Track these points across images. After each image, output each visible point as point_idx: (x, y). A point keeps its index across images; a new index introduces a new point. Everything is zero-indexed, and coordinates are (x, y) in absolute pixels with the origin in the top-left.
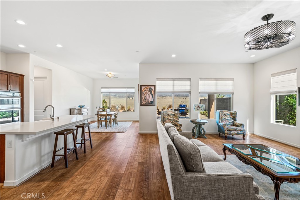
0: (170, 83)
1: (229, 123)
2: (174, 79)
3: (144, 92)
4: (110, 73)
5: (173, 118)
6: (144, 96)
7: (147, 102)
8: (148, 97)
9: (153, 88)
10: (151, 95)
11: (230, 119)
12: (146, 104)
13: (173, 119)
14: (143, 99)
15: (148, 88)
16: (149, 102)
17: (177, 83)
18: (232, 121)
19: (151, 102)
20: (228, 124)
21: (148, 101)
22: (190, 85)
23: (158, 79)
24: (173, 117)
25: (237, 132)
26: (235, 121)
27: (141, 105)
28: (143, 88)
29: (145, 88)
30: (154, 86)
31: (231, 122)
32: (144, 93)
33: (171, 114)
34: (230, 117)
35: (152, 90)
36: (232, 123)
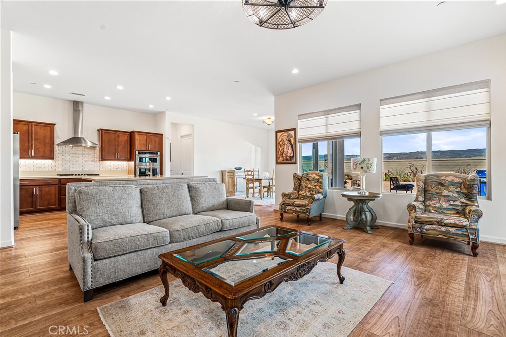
0: (321, 120)
1: (451, 207)
2: (327, 113)
3: (280, 141)
4: (269, 119)
5: (315, 186)
6: (281, 149)
7: (284, 158)
8: (285, 150)
9: (292, 133)
10: (290, 147)
11: (456, 195)
12: (283, 161)
13: (314, 188)
14: (280, 153)
15: (286, 134)
16: (288, 158)
17: (333, 118)
18: (461, 202)
19: (290, 157)
20: (447, 209)
21: (286, 157)
22: (358, 119)
23: (301, 116)
24: (316, 184)
25: (443, 229)
26: (472, 201)
27: (277, 163)
28: (279, 134)
29: (282, 135)
30: (295, 130)
31: (457, 203)
32: (280, 143)
33: (314, 179)
34: (458, 190)
35: (292, 137)
36: (460, 208)
